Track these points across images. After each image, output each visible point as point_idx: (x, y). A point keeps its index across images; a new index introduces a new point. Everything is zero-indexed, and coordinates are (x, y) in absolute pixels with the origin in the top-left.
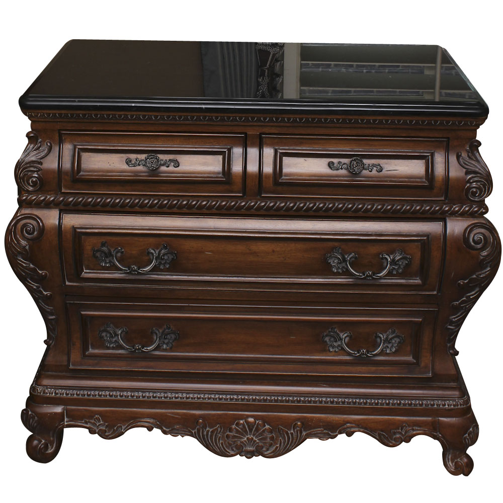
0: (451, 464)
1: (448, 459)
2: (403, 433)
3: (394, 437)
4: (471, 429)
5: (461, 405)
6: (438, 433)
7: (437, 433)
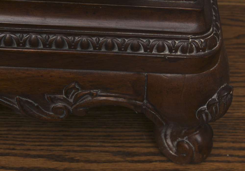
0: (170, 143)
1: (166, 135)
2: (71, 101)
3: (53, 106)
4: (215, 96)
5: (198, 49)
6: (145, 101)
7: (142, 101)
